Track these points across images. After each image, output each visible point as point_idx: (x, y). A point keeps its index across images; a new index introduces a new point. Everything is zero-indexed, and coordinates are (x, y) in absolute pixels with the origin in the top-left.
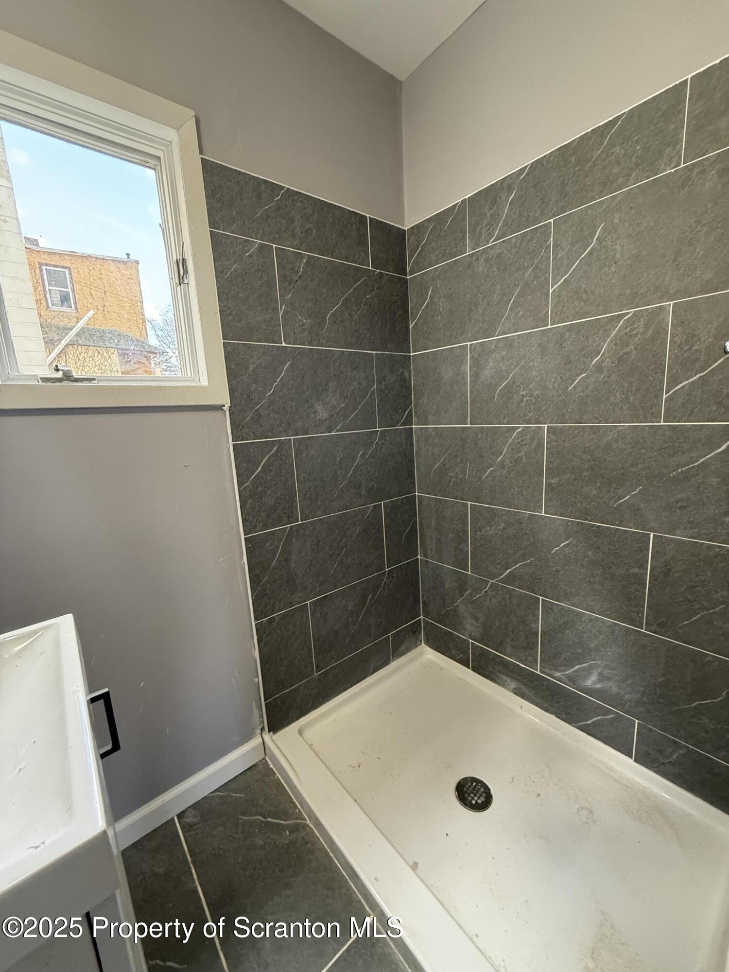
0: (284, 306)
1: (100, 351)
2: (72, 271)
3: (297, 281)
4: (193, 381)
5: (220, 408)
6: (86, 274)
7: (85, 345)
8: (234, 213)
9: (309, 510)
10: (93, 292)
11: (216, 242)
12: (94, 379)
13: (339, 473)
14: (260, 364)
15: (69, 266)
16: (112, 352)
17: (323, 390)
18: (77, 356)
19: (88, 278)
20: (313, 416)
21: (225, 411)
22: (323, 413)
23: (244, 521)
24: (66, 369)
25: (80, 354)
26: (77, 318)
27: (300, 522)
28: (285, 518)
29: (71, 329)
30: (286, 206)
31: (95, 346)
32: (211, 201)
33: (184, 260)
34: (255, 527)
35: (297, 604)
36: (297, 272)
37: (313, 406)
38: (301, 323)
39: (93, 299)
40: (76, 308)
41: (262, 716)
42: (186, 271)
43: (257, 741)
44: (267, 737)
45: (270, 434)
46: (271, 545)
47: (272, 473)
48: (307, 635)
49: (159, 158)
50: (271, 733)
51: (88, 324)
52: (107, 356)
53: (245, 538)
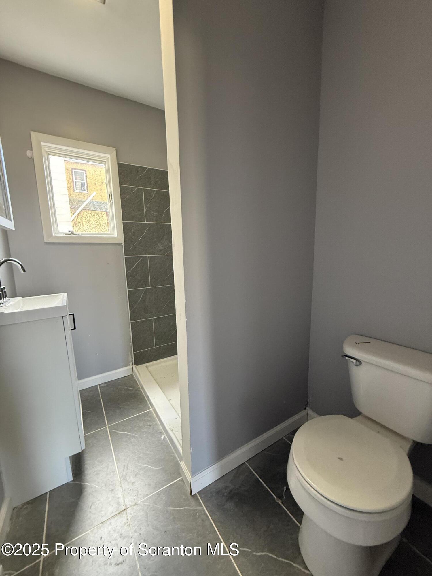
0: (146, 209)
1: (98, 213)
2: (87, 172)
3: (151, 200)
4: (113, 235)
5: (120, 244)
6: (94, 173)
7: (90, 210)
8: (128, 179)
9: (154, 283)
10: (96, 183)
11: (121, 189)
12: (80, 234)
13: (168, 270)
14: (136, 229)
15: (85, 169)
16: (104, 214)
17: (161, 239)
18: (87, 216)
19: (94, 175)
20: (157, 248)
21: (122, 245)
22: (161, 247)
23: (128, 284)
24: (71, 231)
25: (88, 215)
26: (88, 196)
27: (150, 287)
28: (144, 285)
29: (84, 202)
30: (148, 174)
31: (95, 211)
32: (120, 176)
33: (111, 195)
34: (132, 287)
35: (148, 318)
36: (152, 196)
37: (157, 244)
38: (153, 215)
39: (96, 186)
40: (87, 191)
41: (132, 359)
42: (112, 198)
43: (130, 367)
44: (134, 366)
45: (139, 254)
46: (138, 294)
47: (140, 268)
48: (152, 331)
49: (105, 162)
50: (136, 365)
51: (93, 199)
52: (101, 216)
53: (128, 291)
